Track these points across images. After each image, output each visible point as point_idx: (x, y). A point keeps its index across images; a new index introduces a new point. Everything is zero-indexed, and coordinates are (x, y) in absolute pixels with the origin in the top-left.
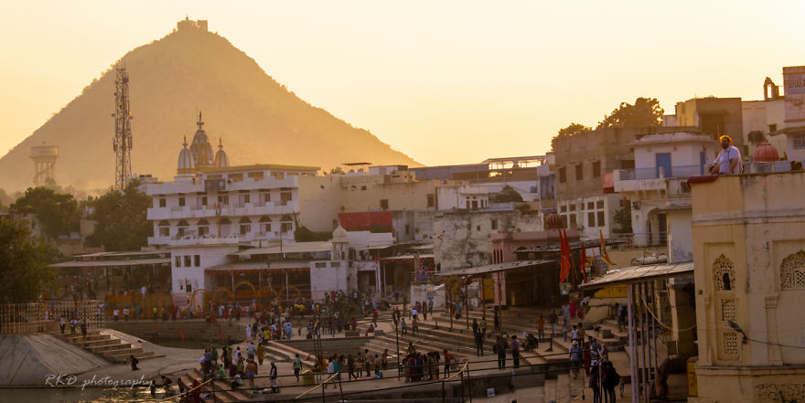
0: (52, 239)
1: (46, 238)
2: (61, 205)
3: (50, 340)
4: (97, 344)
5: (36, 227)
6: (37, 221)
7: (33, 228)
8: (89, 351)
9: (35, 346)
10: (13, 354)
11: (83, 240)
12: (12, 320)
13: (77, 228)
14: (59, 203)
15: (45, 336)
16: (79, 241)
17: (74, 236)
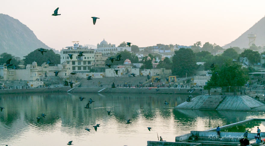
0: (252, 65)
1: (250, 64)
2: (255, 55)
3: (248, 97)
4: (262, 99)
5: (247, 61)
6: (247, 59)
7: (246, 61)
8: (259, 101)
9: (243, 99)
10: (237, 101)
11: (261, 65)
12: (237, 91)
13: (260, 61)
14: (254, 54)
15: (247, 96)
16: (260, 66)
17: (259, 64)
